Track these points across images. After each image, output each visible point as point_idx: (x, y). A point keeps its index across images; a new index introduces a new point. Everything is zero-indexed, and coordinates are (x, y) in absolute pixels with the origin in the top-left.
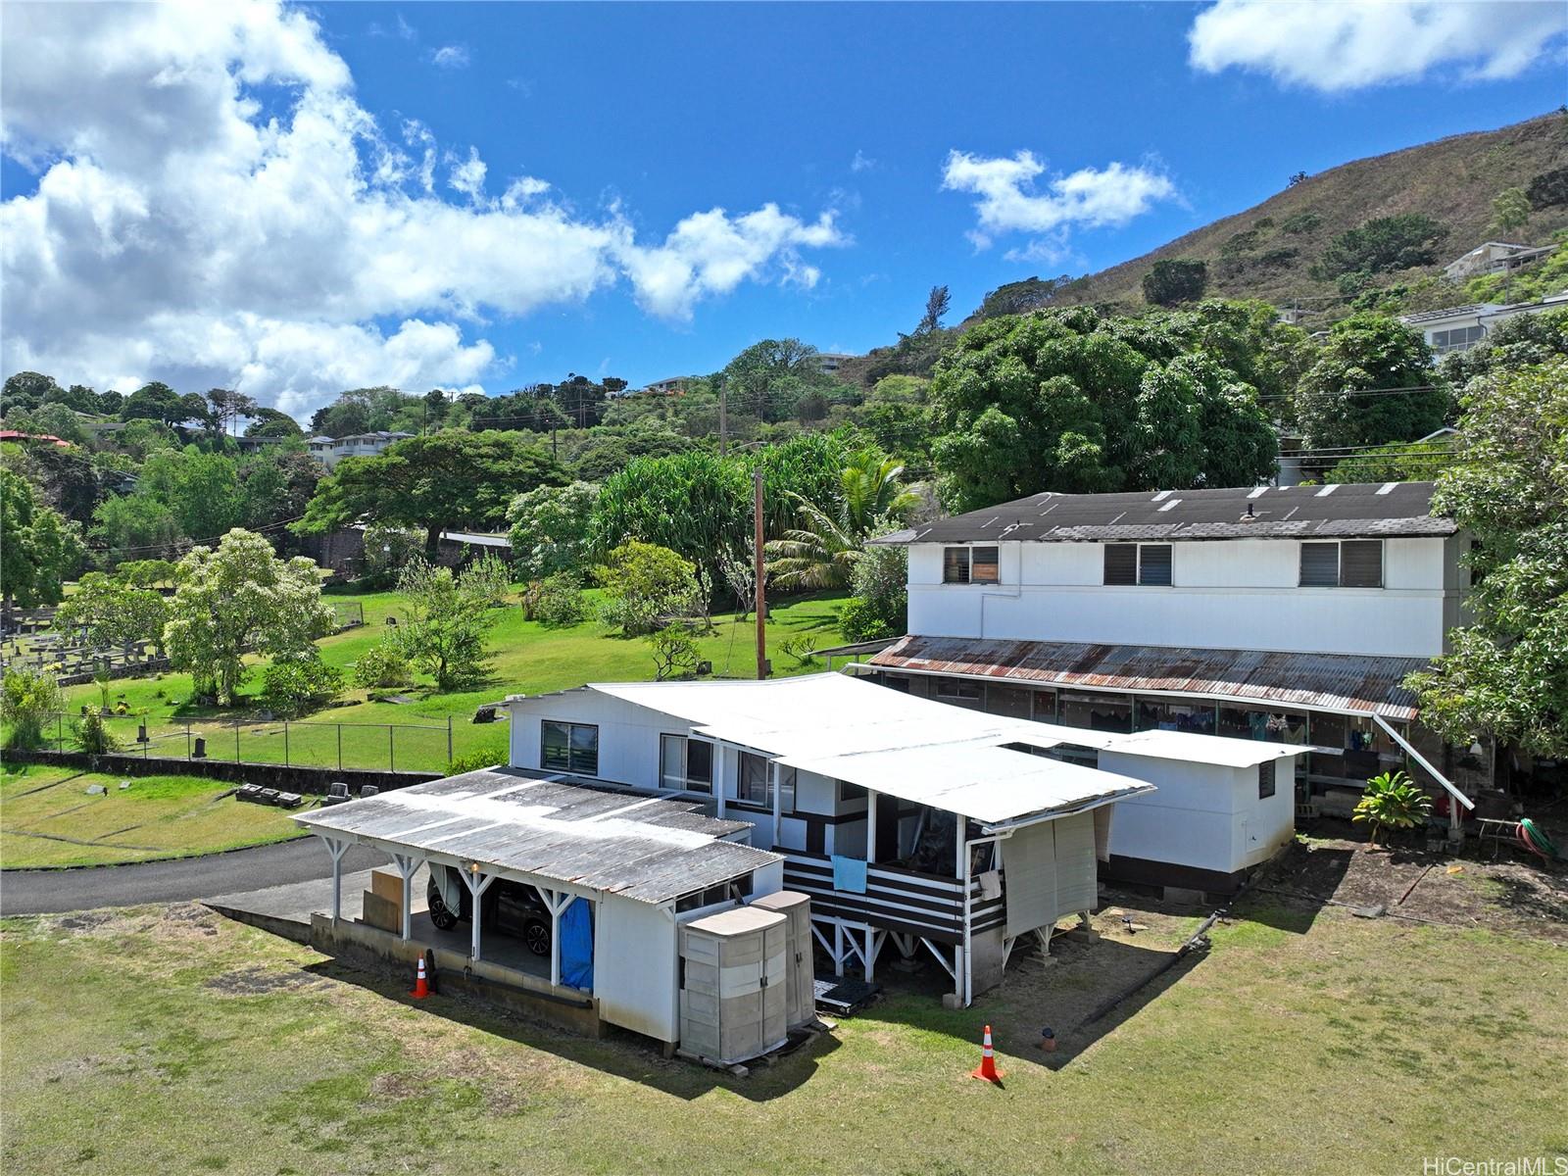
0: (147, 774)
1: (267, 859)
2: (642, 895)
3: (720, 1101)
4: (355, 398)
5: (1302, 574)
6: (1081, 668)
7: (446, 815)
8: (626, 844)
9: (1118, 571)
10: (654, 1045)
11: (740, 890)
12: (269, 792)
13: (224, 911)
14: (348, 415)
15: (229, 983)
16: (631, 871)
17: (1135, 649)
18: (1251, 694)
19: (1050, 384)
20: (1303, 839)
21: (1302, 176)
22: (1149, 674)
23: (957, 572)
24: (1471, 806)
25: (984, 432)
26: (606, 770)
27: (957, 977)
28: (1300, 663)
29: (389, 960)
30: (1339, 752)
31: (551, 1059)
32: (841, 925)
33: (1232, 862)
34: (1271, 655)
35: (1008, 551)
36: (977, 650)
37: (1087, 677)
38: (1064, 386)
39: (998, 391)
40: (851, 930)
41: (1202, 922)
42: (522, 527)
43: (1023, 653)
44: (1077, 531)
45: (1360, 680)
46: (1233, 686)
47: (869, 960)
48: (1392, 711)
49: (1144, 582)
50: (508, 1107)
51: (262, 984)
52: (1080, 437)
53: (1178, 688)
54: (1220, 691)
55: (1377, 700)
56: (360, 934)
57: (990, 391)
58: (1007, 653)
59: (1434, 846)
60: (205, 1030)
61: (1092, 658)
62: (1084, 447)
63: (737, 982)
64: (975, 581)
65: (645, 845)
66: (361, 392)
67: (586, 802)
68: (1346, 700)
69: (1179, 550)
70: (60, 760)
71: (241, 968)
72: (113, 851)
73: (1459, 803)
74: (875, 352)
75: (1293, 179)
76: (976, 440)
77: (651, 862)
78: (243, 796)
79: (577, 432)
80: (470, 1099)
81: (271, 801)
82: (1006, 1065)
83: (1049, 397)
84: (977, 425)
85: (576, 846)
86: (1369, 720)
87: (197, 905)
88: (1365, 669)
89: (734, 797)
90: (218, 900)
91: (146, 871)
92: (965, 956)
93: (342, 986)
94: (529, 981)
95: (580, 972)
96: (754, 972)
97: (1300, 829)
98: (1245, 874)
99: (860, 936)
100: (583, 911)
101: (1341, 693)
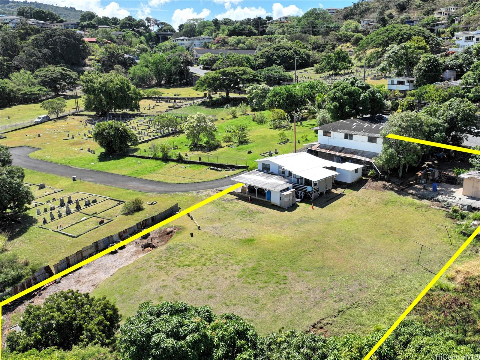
0: (192, 164)
1: (221, 181)
2: (276, 190)
3: (286, 213)
4: (191, 21)
5: (368, 140)
6: (340, 152)
7: (251, 179)
8: (274, 183)
9: (346, 137)
10: (277, 206)
11: (287, 189)
12: (215, 168)
13: (219, 190)
14: (190, 28)
15: (225, 200)
16: (275, 187)
17: (348, 149)
18: (359, 157)
20: (363, 177)
22: (348, 153)
23: (325, 134)
24: (381, 174)
26: (272, 170)
27: (311, 198)
29: (245, 197)
31: (266, 208)
32: (300, 192)
33: (349, 182)
34: (364, 151)
35: (332, 132)
36: (327, 147)
37: (340, 153)
41: (345, 189)
43: (333, 148)
44: (341, 131)
45: (372, 156)
47: (303, 196)
49: (349, 139)
50: (262, 213)
51: (229, 201)
53: (351, 156)
54: (356, 157)
55: (373, 159)
56: (241, 194)
58: (331, 148)
59: (377, 179)
60: (225, 206)
61: (342, 150)
63: (286, 200)
64: (327, 136)
65: (276, 183)
66: (193, 20)
67: (269, 176)
68: (369, 159)
69: (354, 136)
70: (174, 161)
71: (226, 198)
72: (194, 180)
73: (379, 173)
74: (346, 8)
77: (277, 186)
78: (211, 169)
79: (259, 37)
80: (258, 212)
81: (216, 170)
82: (314, 207)
85: (268, 183)
86: (371, 162)
87: (215, 189)
88: (374, 154)
89: (288, 175)
90: (217, 189)
91: (203, 184)
92: (313, 195)
93: (239, 201)
94: (263, 200)
95: (269, 198)
96: (288, 198)
97: (362, 176)
98: (352, 183)
99: (302, 193)
100: (269, 192)
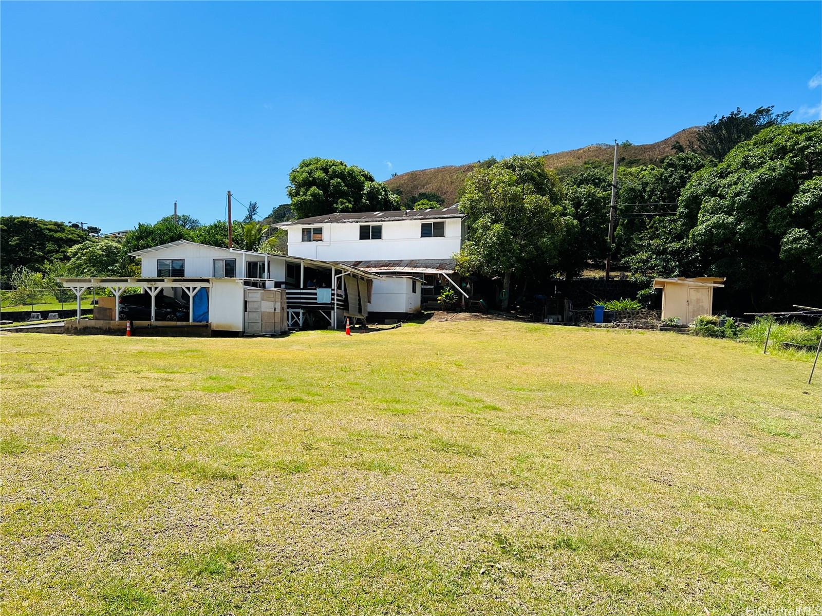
5: (422, 234)
9: (365, 234)
10: (233, 333)
11: (262, 286)
17: (369, 261)
19: (334, 182)
20: (423, 311)
21: (396, 175)
22: (375, 267)
23: (307, 236)
24: (468, 297)
25: (312, 195)
26: (187, 275)
27: (332, 321)
28: (421, 262)
30: (433, 287)
33: (404, 310)
34: (413, 260)
35: (326, 227)
38: (339, 183)
39: (316, 182)
40: (294, 312)
41: (396, 324)
42: (77, 260)
44: (350, 220)
45: (438, 265)
46: (402, 268)
48: (447, 272)
49: (372, 239)
52: (345, 201)
55: (443, 269)
57: (312, 182)
59: (458, 310)
62: (347, 204)
64: (314, 240)
68: (434, 270)
69: (384, 225)
73: (464, 296)
75: (393, 175)
76: (309, 198)
83: (334, 187)
84: (309, 193)
86: (441, 275)
88: (439, 262)
92: (334, 315)
94: (180, 323)
99: (298, 313)
101: (433, 268)
